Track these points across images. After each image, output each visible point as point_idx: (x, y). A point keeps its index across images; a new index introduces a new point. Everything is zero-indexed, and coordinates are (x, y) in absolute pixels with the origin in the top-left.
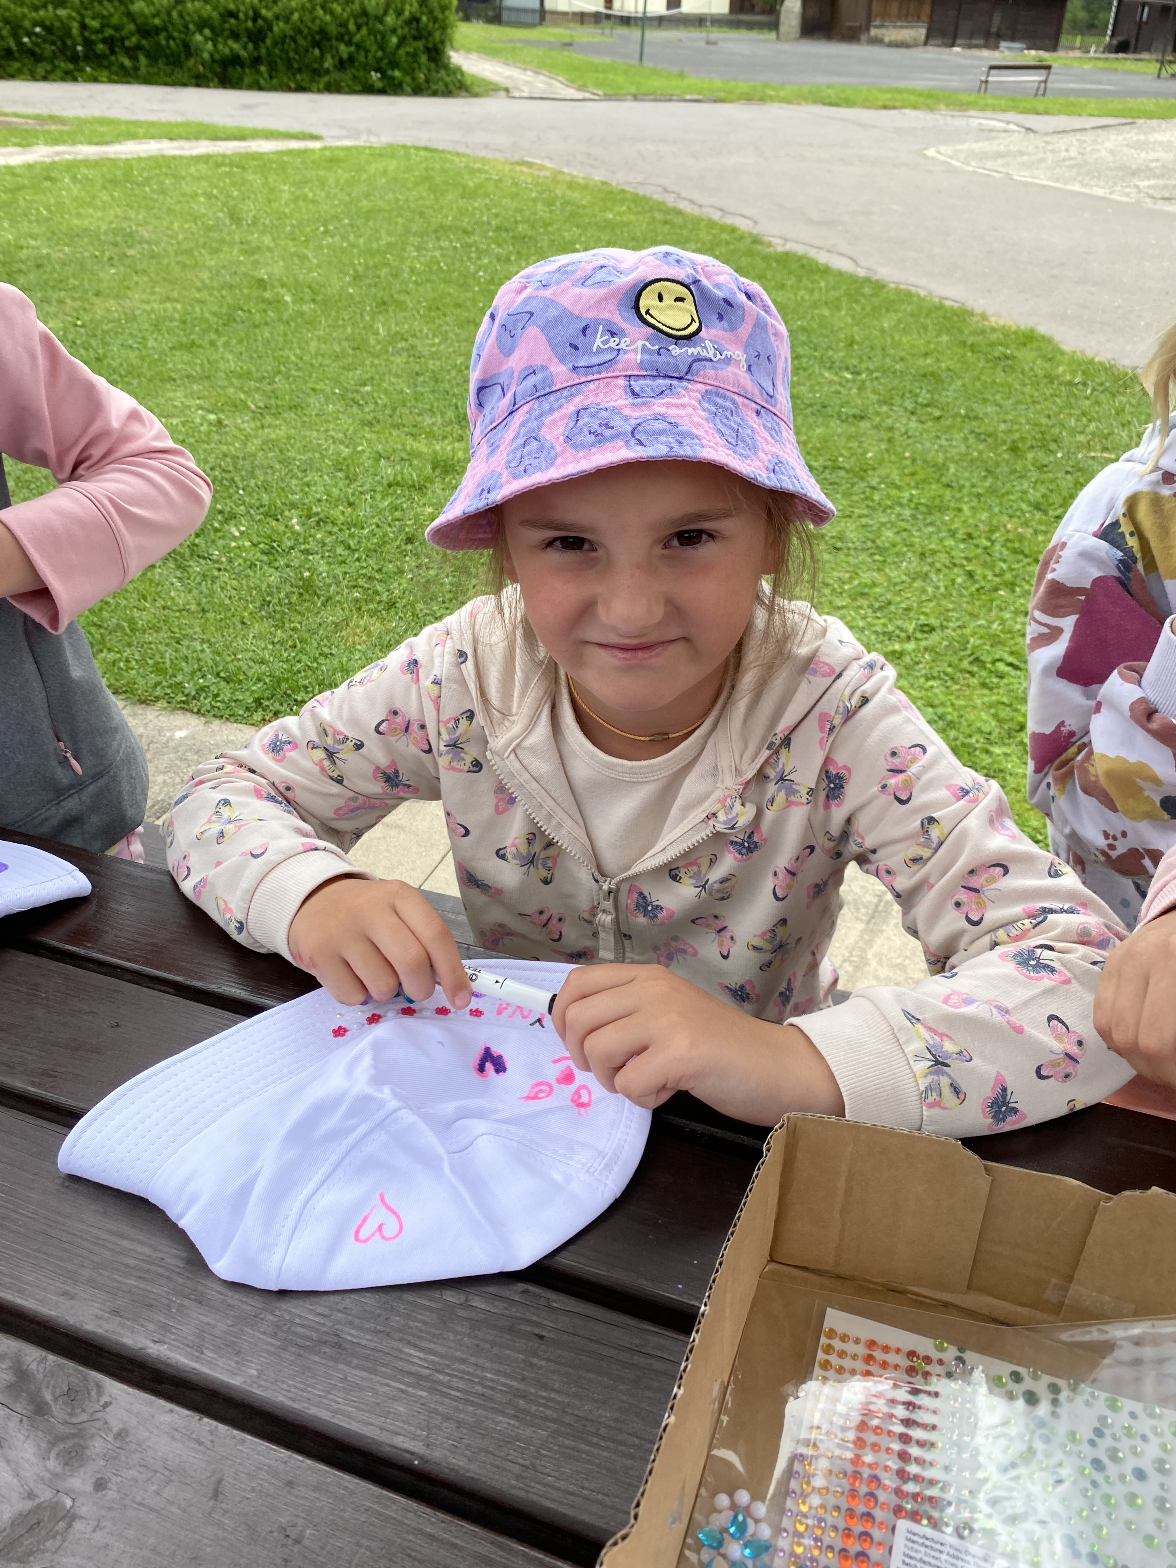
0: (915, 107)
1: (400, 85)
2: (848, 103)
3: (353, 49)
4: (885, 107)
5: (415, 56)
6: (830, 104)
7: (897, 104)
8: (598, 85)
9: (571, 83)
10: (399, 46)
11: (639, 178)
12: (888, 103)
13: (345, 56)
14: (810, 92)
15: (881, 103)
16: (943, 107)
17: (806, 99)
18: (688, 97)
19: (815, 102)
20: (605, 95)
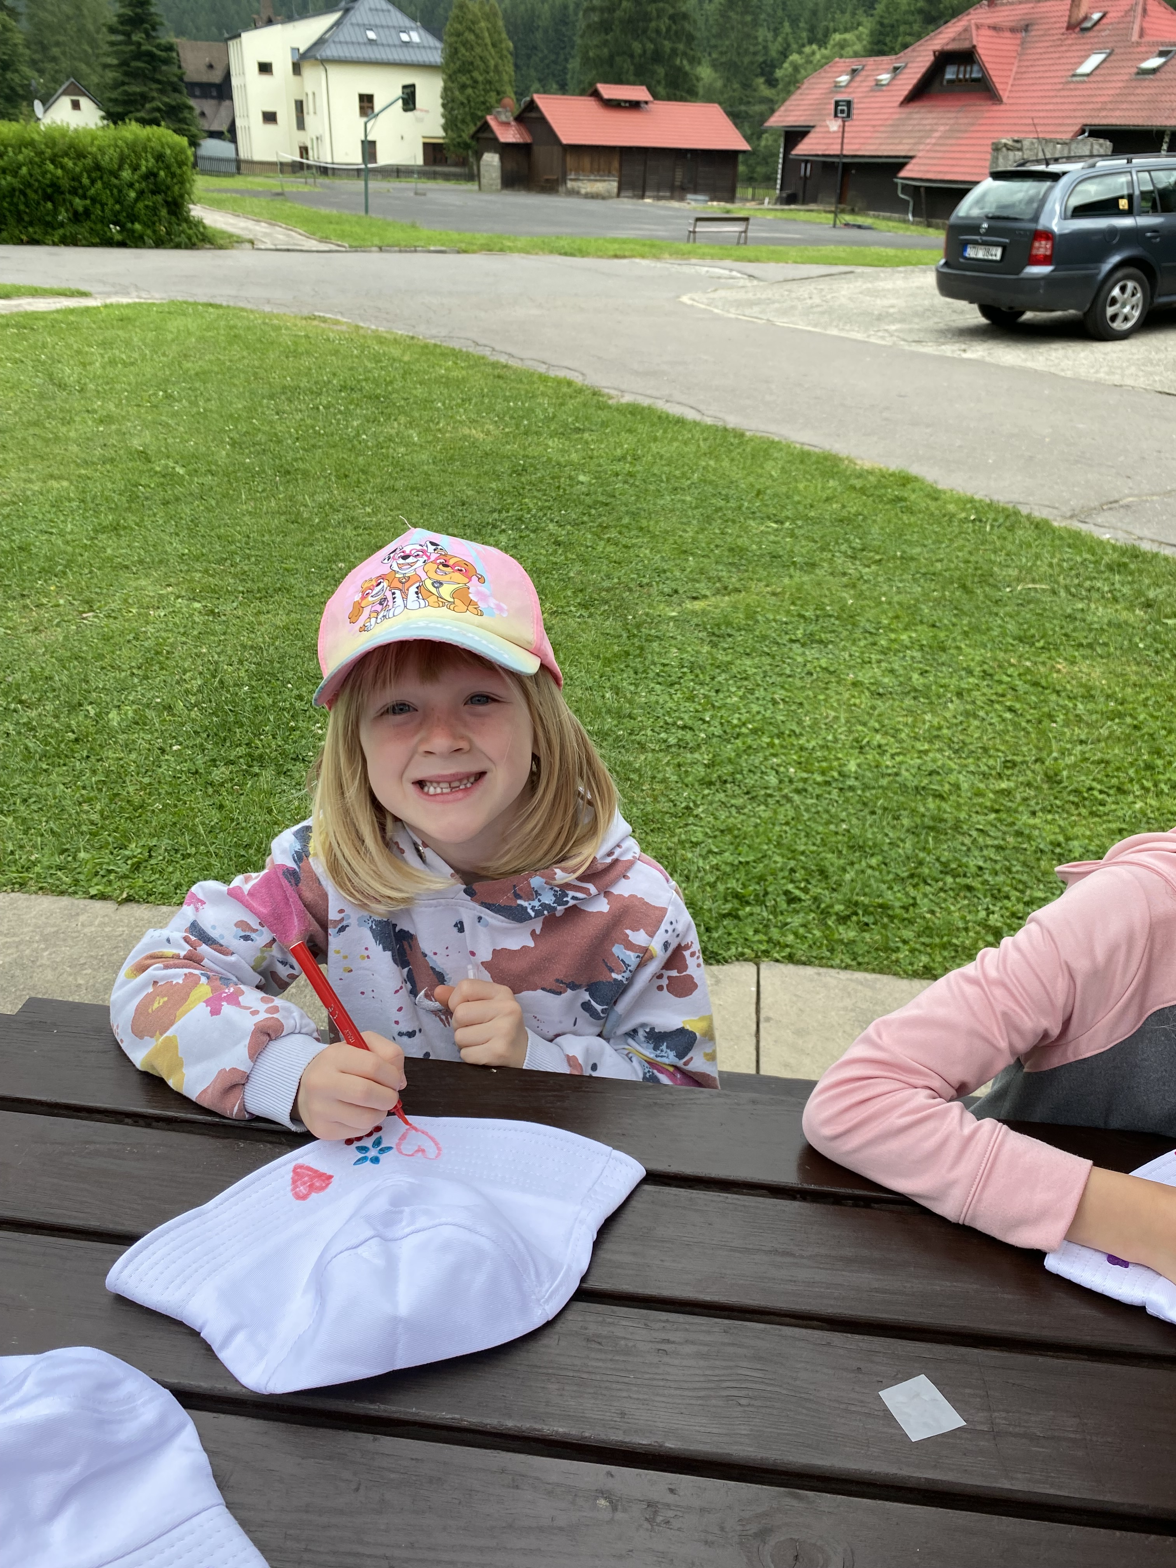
0: (643, 257)
1: (141, 237)
2: (581, 253)
3: (88, 202)
4: (616, 256)
5: (154, 210)
6: (566, 254)
7: (627, 253)
8: (339, 237)
9: (311, 235)
10: (137, 200)
12: (618, 253)
13: (81, 209)
14: (541, 242)
15: (612, 253)
16: (667, 256)
17: (541, 249)
19: (551, 252)
20: (351, 246)
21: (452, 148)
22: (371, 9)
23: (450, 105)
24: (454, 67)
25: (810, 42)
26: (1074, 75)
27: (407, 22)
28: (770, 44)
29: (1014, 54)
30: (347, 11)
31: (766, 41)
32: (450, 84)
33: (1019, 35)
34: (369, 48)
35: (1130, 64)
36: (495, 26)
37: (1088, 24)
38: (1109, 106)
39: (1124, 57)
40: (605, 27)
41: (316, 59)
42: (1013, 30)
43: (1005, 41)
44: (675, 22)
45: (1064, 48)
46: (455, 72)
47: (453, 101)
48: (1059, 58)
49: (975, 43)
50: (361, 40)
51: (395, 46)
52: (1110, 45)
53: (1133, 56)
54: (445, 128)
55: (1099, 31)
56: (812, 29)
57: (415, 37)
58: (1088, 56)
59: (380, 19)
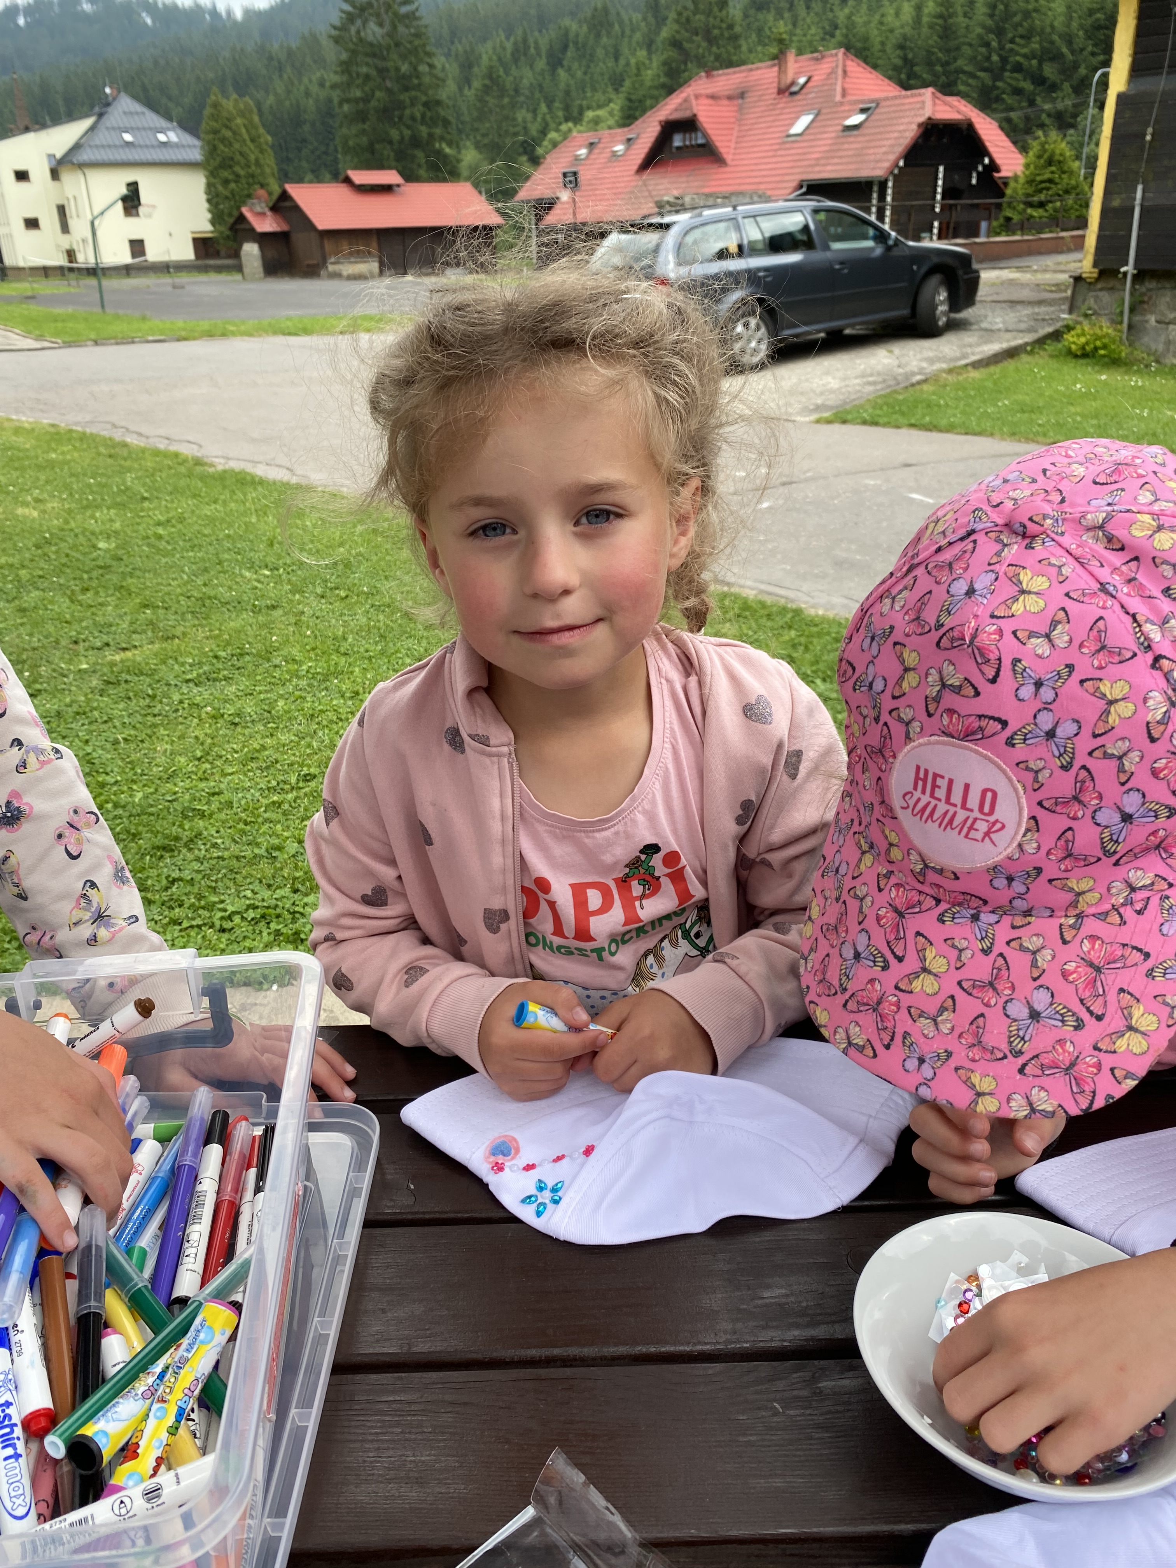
8: (57, 334)
9: (28, 333)
11: (88, 418)
14: (270, 325)
17: (266, 332)
18: (150, 338)
20: (64, 342)
21: (222, 241)
22: (125, 113)
23: (215, 200)
24: (214, 163)
25: (567, 120)
26: (789, 136)
27: (162, 123)
28: (529, 125)
29: (733, 120)
30: (101, 115)
31: (525, 121)
32: (212, 180)
33: (736, 102)
34: (127, 150)
35: (836, 122)
36: (251, 121)
37: (795, 89)
38: (822, 162)
39: (829, 116)
40: (361, 116)
41: (73, 164)
42: (730, 98)
43: (723, 109)
44: (429, 109)
45: (778, 112)
46: (216, 169)
47: (217, 195)
48: (774, 121)
49: (695, 111)
50: (117, 143)
51: (153, 146)
52: (817, 106)
53: (837, 115)
54: (213, 222)
55: (807, 94)
56: (567, 108)
57: (173, 137)
58: (797, 118)
59: (136, 121)
